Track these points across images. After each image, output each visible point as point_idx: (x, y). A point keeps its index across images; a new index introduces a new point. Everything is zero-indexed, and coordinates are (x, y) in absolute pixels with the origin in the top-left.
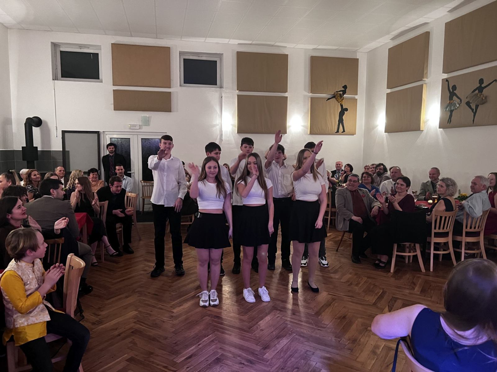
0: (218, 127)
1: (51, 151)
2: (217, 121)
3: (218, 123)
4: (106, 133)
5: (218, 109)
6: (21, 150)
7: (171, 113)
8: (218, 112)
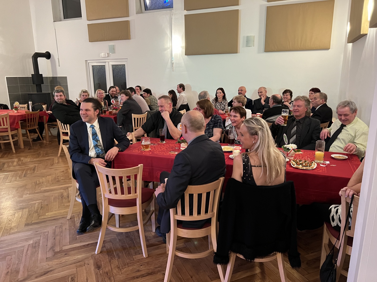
0: (169, 50)
1: (56, 77)
2: (168, 45)
3: (169, 47)
4: (88, 61)
5: (168, 32)
6: (31, 76)
7: (131, 40)
8: (169, 35)
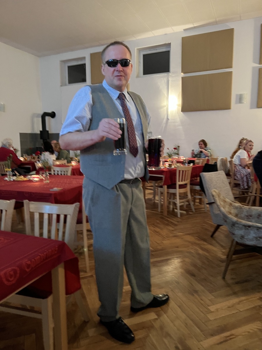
2: (164, 103)
3: (165, 105)
8: (166, 95)
